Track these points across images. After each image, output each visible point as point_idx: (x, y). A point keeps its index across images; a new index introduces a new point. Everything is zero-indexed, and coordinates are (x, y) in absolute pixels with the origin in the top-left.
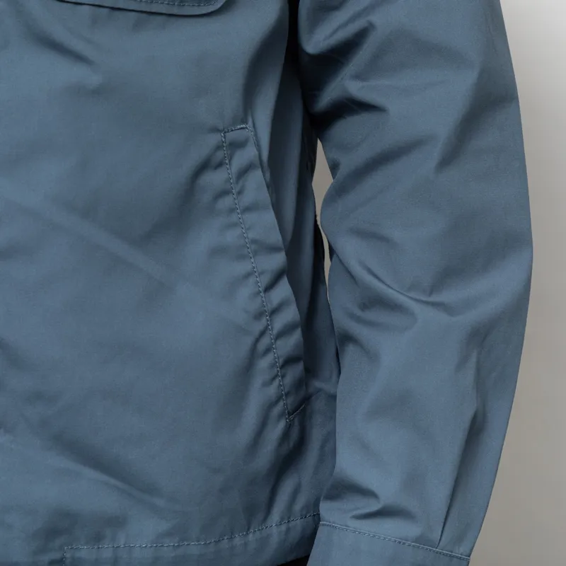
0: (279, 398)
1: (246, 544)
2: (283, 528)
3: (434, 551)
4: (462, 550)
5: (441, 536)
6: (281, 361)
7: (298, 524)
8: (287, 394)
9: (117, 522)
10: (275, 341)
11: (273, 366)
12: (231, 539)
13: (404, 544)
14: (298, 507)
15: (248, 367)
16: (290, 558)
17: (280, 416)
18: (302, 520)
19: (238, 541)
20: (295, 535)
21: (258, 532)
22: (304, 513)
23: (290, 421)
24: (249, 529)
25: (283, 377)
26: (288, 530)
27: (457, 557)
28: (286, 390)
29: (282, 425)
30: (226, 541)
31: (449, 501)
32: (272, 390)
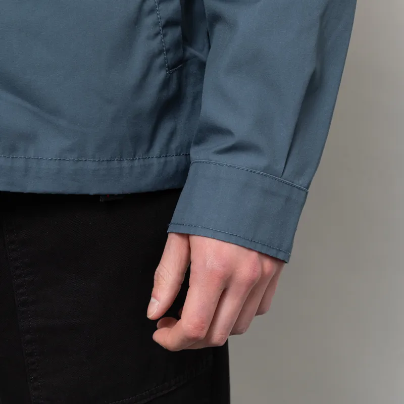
0: (161, 52)
1: (132, 168)
2: (162, 160)
3: (278, 180)
4: (301, 182)
5: (285, 168)
6: (163, 22)
7: (174, 160)
8: (168, 51)
9: (29, 138)
10: (159, 4)
11: (157, 24)
12: (120, 160)
13: (255, 172)
14: (174, 146)
15: (136, 22)
16: (167, 187)
17: (162, 67)
18: (177, 157)
19: (126, 164)
20: (171, 168)
21: (142, 160)
22: (179, 151)
23: (169, 73)
24: (134, 156)
25: (165, 35)
26: (166, 162)
27: (297, 187)
28: (167, 47)
29: (163, 74)
30: (116, 162)
31: (291, 141)
32: (155, 44)
